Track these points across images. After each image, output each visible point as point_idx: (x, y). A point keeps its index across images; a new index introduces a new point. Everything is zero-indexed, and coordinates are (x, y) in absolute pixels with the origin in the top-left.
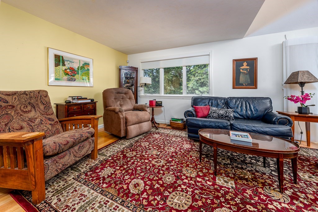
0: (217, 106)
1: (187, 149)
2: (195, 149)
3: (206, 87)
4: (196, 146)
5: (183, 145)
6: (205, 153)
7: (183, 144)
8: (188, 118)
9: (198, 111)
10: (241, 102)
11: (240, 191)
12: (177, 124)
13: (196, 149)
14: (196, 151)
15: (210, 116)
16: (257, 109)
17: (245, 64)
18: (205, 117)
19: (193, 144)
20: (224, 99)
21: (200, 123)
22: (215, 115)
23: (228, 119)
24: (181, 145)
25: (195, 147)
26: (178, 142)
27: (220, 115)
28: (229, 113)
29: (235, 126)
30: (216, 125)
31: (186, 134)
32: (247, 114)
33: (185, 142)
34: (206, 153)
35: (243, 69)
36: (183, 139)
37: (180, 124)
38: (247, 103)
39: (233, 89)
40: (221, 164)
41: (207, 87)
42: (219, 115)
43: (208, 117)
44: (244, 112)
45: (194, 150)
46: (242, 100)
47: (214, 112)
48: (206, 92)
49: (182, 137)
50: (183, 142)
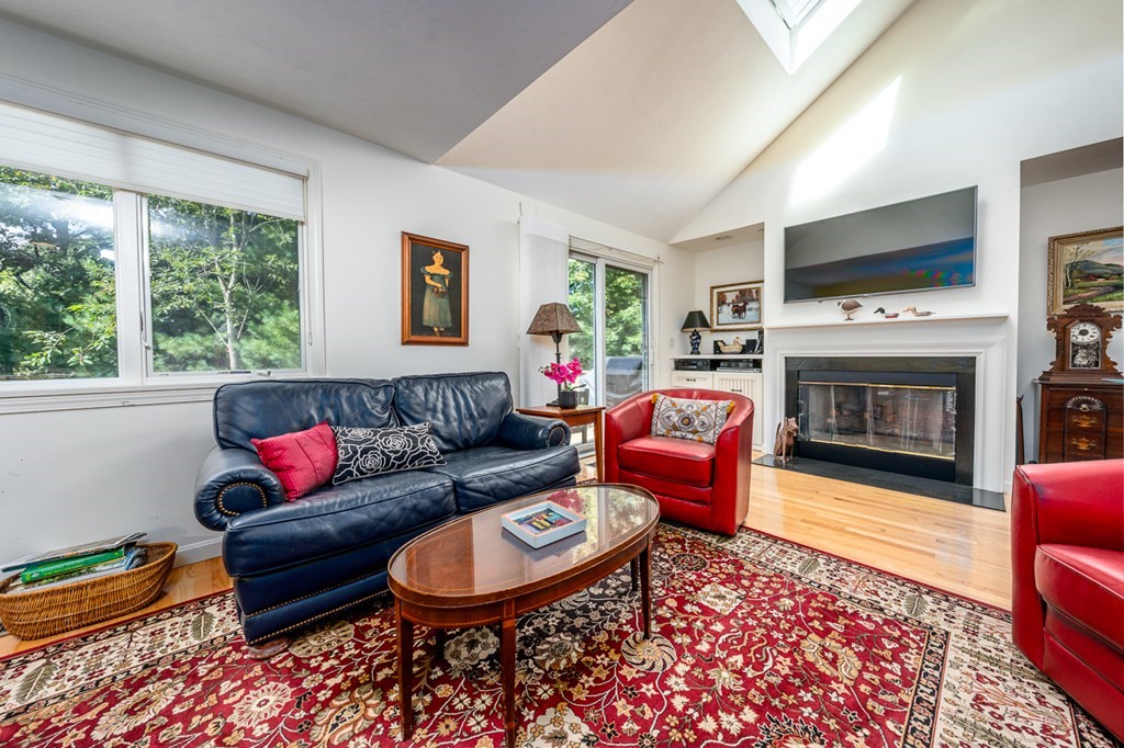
0: (364, 419)
1: (273, 722)
2: (322, 687)
3: (197, 336)
4: (313, 663)
5: (234, 718)
6: (387, 671)
7: (230, 709)
8: (237, 523)
9: (287, 462)
10: (441, 391)
11: (609, 730)
12: (93, 593)
13: (331, 682)
14: (337, 691)
15: (350, 473)
16: (485, 408)
17: (438, 258)
18: (324, 485)
19: (289, 663)
20: (386, 386)
21: (328, 526)
22: (372, 462)
23: (422, 466)
24: (210, 731)
25: (316, 670)
26: (172, 719)
27: (393, 456)
28: (422, 442)
29: (470, 485)
30: (404, 509)
31: (196, 629)
32: (463, 431)
33: (225, 687)
34: (389, 665)
35: (432, 276)
36: (202, 670)
37: (125, 583)
38: (459, 394)
39: (403, 344)
40: (483, 673)
41: (203, 335)
42: (389, 458)
43: (337, 480)
44: (455, 424)
45: (322, 696)
46: (443, 384)
47: (365, 451)
48: (205, 358)
49: (176, 664)
50: (213, 699)
